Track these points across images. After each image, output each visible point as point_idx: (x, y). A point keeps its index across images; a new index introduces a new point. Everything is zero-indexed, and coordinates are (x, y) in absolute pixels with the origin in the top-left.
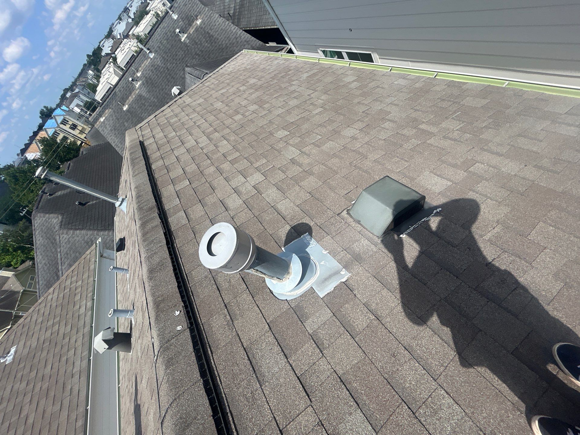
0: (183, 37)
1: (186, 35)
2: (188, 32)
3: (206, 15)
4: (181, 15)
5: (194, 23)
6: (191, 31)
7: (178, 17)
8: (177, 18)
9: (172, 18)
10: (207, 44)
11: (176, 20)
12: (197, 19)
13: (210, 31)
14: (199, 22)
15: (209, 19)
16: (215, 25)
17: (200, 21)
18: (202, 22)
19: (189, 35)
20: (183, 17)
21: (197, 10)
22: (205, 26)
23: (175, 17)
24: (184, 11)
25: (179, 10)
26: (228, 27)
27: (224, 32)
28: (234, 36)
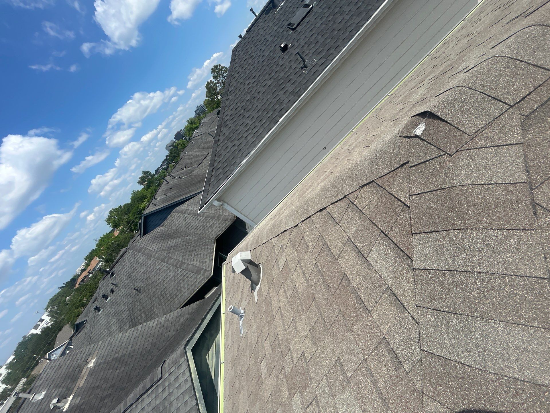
0: (65, 404)
1: (71, 397)
2: (75, 389)
3: (102, 347)
4: (52, 386)
5: (84, 371)
6: (81, 383)
7: (47, 391)
8: (45, 395)
9: (33, 403)
10: (118, 371)
11: (43, 399)
12: (87, 363)
13: (116, 355)
14: (91, 364)
15: (109, 347)
16: (122, 343)
17: (93, 361)
18: (98, 359)
19: (79, 390)
20: (57, 383)
21: (84, 356)
22: (104, 358)
23: (40, 397)
24: (57, 376)
25: (47, 382)
26: (143, 330)
27: (140, 337)
28: (159, 326)
